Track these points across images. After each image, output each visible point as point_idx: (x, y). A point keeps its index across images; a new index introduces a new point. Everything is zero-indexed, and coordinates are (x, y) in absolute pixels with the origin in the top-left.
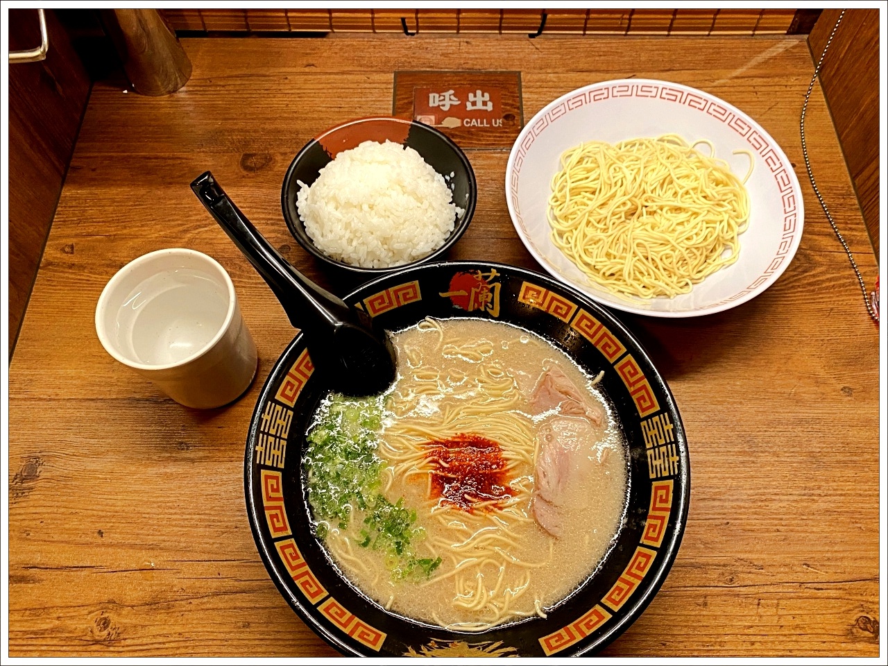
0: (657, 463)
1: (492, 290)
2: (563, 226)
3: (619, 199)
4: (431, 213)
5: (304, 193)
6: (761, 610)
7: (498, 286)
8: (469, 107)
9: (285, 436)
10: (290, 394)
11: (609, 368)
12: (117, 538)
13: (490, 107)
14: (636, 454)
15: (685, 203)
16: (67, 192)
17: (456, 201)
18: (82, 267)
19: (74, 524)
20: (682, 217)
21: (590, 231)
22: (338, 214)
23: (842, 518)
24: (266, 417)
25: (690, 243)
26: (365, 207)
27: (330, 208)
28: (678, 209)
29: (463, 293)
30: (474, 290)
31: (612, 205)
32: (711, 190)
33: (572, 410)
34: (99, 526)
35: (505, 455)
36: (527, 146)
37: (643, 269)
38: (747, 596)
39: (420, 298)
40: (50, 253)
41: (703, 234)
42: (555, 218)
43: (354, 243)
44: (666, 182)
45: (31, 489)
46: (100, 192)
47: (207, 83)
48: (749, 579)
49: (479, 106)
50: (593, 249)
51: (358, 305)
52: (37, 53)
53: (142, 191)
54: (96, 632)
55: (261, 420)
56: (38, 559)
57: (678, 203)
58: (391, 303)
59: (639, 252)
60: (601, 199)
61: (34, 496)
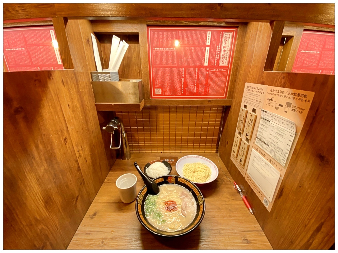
0: (200, 203)
1: (174, 179)
2: (185, 174)
3: (192, 170)
4: (165, 171)
5: (147, 169)
6: (226, 238)
7: (175, 179)
8: (171, 161)
9: (142, 200)
10: (143, 193)
11: (192, 190)
12: (108, 226)
13: (174, 161)
14: (197, 203)
15: (202, 170)
16: (110, 172)
17: (169, 170)
18: (110, 183)
19: (101, 223)
20: (201, 172)
21: (189, 175)
22: (152, 171)
23: (237, 221)
24: (138, 200)
25: (203, 176)
26: (156, 170)
27: (151, 170)
28: (201, 171)
29: (170, 180)
30: (171, 179)
31: (191, 171)
32: (205, 168)
33: (187, 197)
34: (105, 224)
35: (177, 203)
36: (179, 163)
37: (197, 179)
38: (223, 235)
39: (163, 181)
40: (106, 181)
41: (205, 174)
42: (184, 173)
43: (154, 175)
44: (198, 168)
45: (94, 217)
46: (115, 172)
47: (133, 159)
48: (222, 232)
49: (172, 161)
50: (189, 177)
51: (154, 181)
52: (118, 148)
53: (121, 172)
54: (101, 244)
55: (138, 201)
56: (93, 230)
57: (201, 170)
58: (159, 181)
59: (196, 177)
60: (190, 170)
61: (94, 219)
